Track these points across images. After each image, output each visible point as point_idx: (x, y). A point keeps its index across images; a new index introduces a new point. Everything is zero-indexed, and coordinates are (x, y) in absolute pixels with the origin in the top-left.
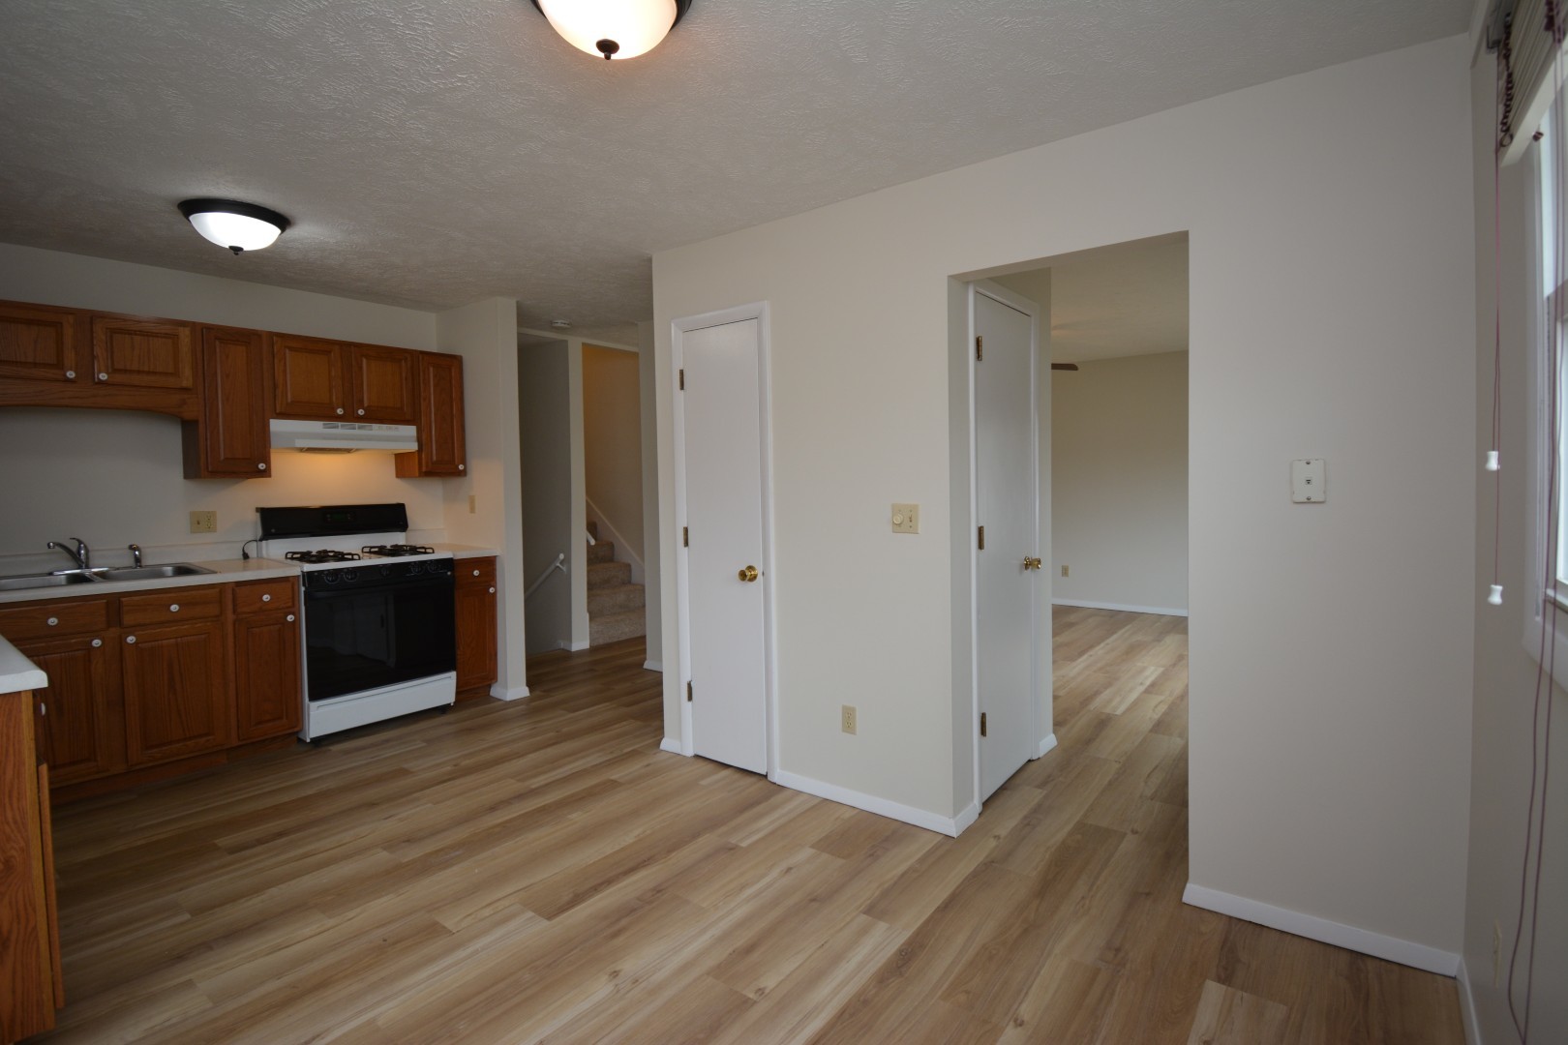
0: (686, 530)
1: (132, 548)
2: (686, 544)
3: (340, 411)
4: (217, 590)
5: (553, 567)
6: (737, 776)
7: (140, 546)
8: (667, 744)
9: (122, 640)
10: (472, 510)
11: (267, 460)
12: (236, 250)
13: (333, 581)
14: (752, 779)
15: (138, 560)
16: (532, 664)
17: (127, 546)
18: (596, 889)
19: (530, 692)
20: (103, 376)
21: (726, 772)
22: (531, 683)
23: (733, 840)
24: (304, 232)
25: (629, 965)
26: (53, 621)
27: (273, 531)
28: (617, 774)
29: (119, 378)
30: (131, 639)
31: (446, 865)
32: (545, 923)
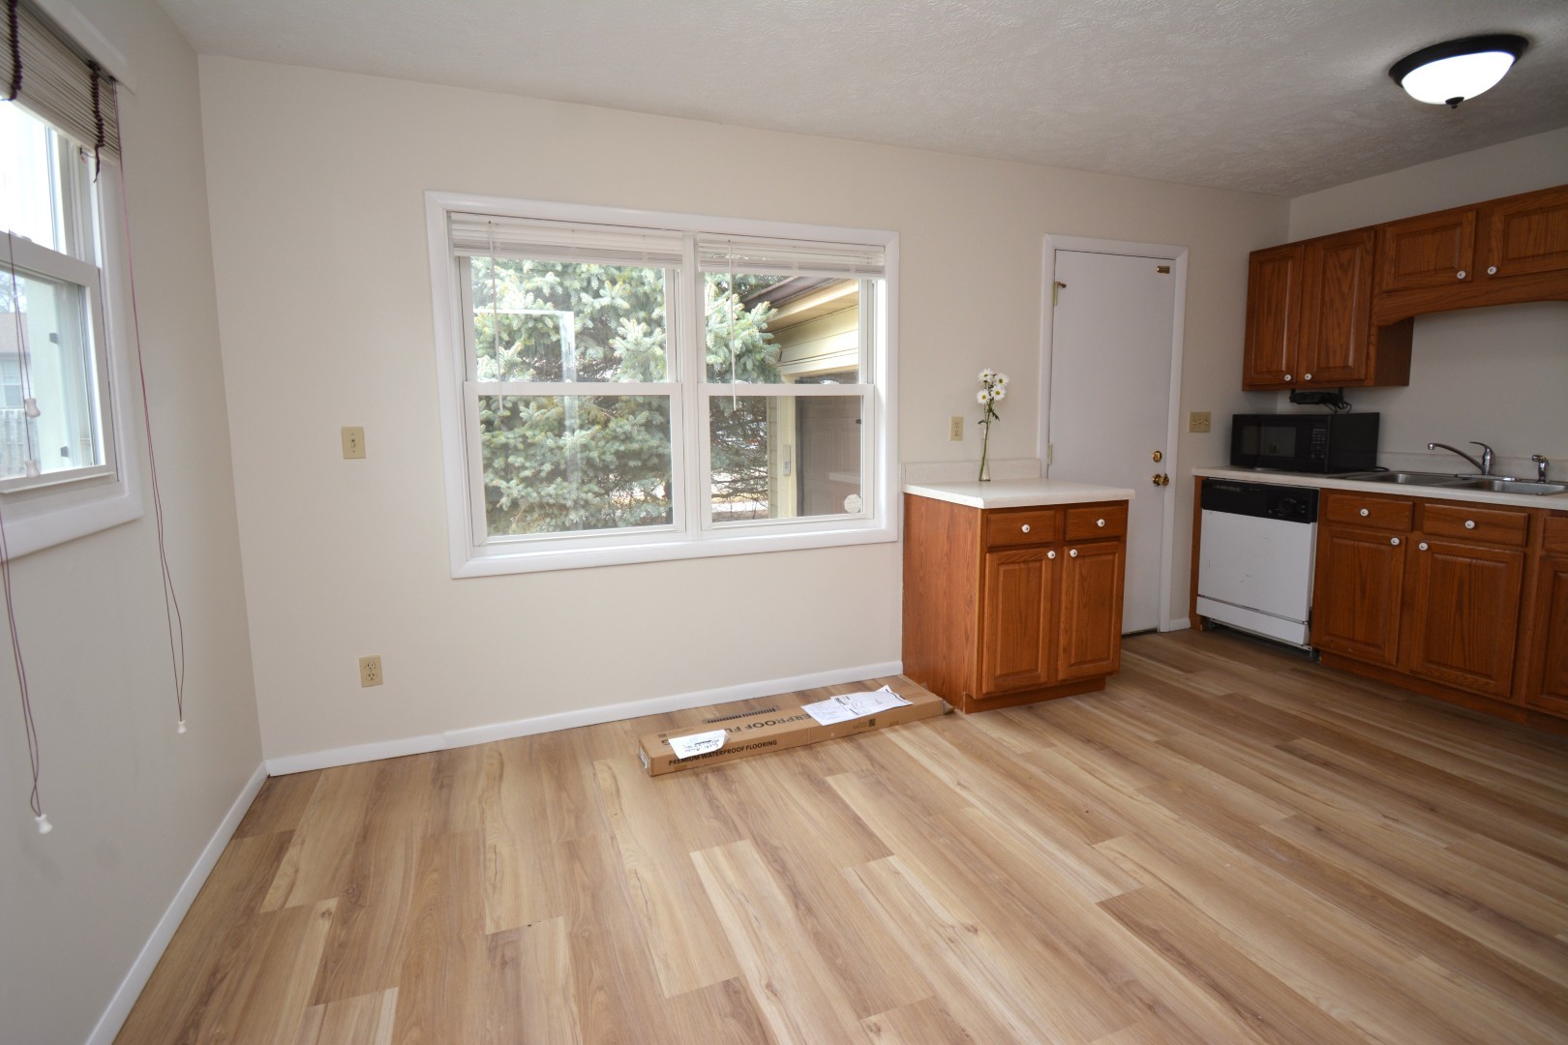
1: (1539, 459)
12: (1455, 102)
15: (1542, 474)
20: (1492, 270)
26: (1365, 512)
29: (1508, 269)
30: (1423, 546)
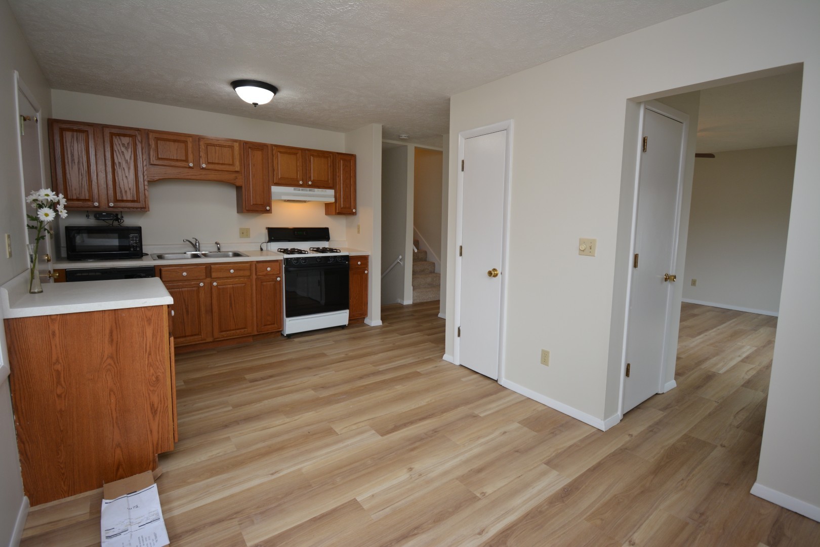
0: (461, 247)
1: (217, 243)
2: (461, 254)
3: (301, 182)
4: (249, 264)
5: (396, 262)
6: (481, 378)
7: (220, 242)
8: (446, 357)
9: (211, 284)
10: (359, 232)
11: (270, 205)
12: (255, 104)
13: (296, 263)
14: (489, 382)
15: (219, 249)
16: (383, 310)
17: (214, 243)
18: (405, 425)
19: (383, 323)
20: (204, 166)
21: (475, 376)
22: (383, 319)
23: (476, 412)
24: (283, 94)
25: (418, 466)
26: (185, 274)
27: (273, 238)
28: (421, 369)
29: (211, 166)
30: (215, 284)
31: (338, 402)
32: (380, 437)
